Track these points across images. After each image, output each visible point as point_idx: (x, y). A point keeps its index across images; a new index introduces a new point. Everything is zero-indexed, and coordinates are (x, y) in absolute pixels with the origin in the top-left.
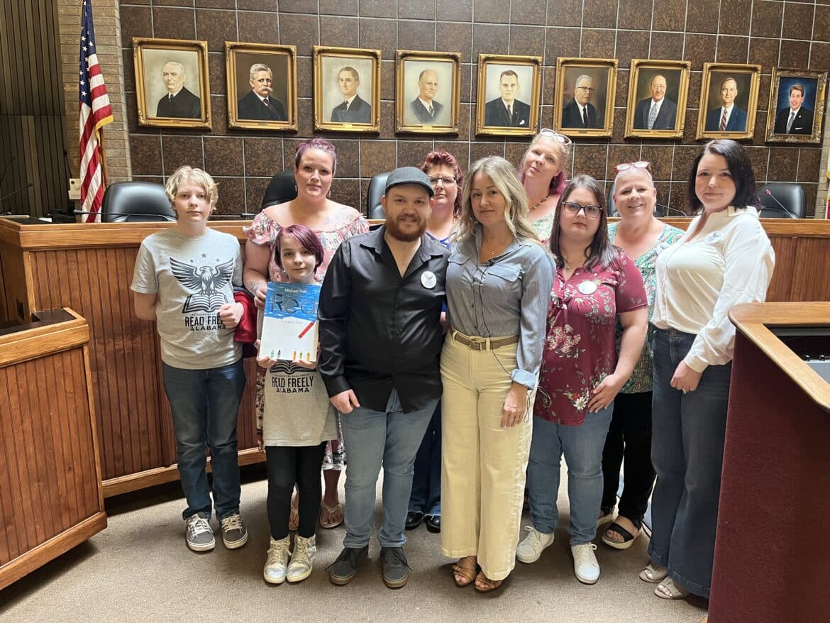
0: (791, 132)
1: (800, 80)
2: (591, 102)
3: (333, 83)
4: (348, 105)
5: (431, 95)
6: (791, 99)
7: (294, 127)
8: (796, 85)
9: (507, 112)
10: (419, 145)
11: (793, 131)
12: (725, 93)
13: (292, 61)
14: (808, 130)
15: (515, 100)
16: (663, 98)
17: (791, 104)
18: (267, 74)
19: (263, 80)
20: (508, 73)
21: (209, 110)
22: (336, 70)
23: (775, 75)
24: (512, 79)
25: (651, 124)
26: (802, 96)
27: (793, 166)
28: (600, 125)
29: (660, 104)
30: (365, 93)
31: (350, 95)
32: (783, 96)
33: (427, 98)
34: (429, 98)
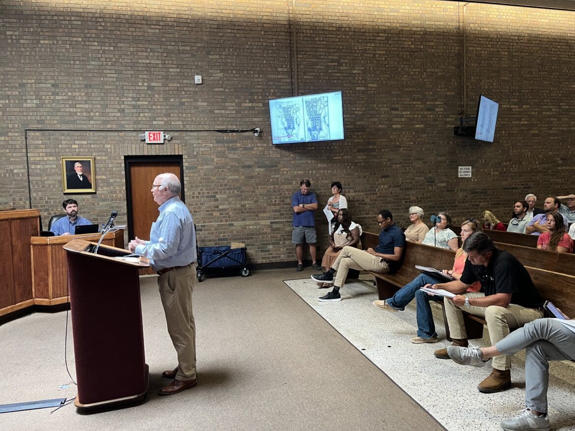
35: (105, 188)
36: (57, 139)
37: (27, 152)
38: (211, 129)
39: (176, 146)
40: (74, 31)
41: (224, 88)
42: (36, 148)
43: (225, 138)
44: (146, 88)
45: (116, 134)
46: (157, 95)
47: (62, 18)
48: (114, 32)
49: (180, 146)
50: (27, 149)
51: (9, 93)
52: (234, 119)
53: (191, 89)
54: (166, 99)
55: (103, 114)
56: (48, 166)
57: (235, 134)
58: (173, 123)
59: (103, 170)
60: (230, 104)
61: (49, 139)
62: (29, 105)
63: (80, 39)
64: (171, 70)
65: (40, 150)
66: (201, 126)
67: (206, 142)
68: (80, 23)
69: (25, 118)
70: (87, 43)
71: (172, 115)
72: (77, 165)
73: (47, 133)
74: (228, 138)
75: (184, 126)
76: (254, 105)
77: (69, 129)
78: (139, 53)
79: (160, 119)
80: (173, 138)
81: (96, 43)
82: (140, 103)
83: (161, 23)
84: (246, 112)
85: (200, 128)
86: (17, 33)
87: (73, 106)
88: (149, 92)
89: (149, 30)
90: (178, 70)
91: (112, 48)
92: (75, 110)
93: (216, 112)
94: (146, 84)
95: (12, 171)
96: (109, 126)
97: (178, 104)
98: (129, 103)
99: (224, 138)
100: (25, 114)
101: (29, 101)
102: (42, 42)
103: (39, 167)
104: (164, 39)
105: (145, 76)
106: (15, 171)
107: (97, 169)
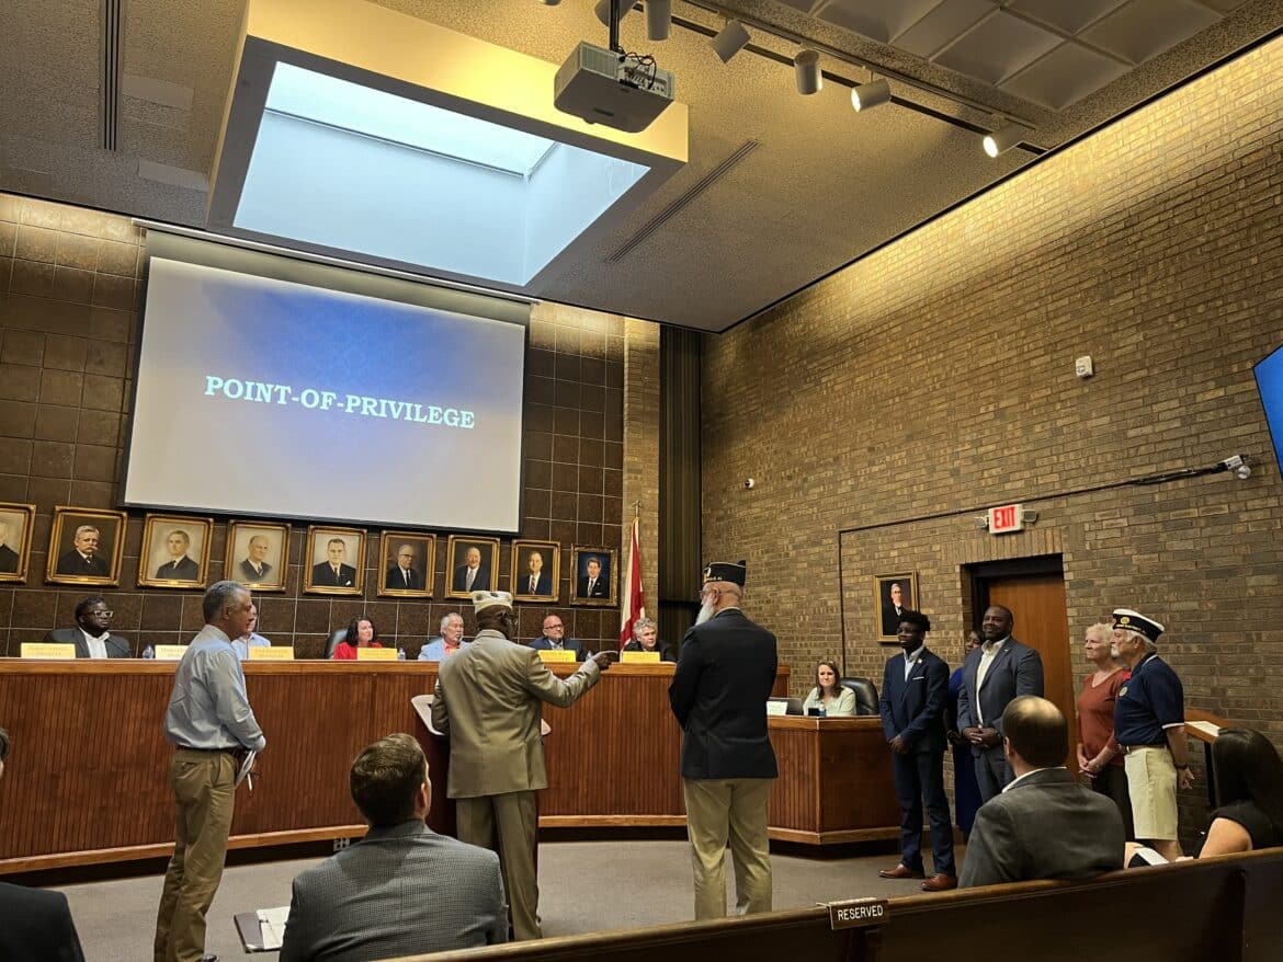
0: (591, 597)
1: (598, 555)
2: (414, 568)
3: (163, 544)
4: (176, 564)
5: (260, 557)
6: (589, 570)
7: (115, 583)
8: (593, 559)
9: (336, 573)
11: (593, 596)
12: (531, 564)
13: (122, 525)
14: (606, 595)
15: (342, 565)
16: (478, 567)
17: (589, 573)
18: (94, 535)
19: (89, 540)
20: (335, 541)
21: (27, 566)
22: (166, 534)
23: (574, 550)
24: (339, 546)
25: (469, 587)
26: (599, 567)
27: (597, 626)
28: (423, 587)
29: (475, 571)
30: (193, 555)
31: (178, 555)
33: (257, 560)
34: (260, 560)
36: (873, 543)
37: (841, 570)
38: (1122, 481)
39: (1049, 532)
40: (892, 345)
41: (1147, 368)
42: (851, 561)
43: (1157, 498)
44: (992, 416)
45: (947, 521)
46: (1011, 425)
47: (878, 330)
48: (944, 324)
49: (1056, 532)
50: (840, 564)
51: (823, 475)
52: (1178, 444)
53: (1075, 393)
54: (1027, 429)
55: (930, 486)
56: (863, 593)
57: (1181, 483)
58: (1041, 482)
59: (930, 596)
60: (1164, 406)
61: (863, 544)
62: (844, 491)
63: (900, 357)
64: (1034, 363)
65: (854, 565)
66: (1098, 477)
67: (1110, 514)
68: (900, 328)
69: (838, 512)
70: (909, 360)
71: (1038, 463)
72: (895, 588)
73: (861, 533)
74: (1164, 498)
75: (1063, 482)
76: (1232, 389)
77: (887, 522)
78: (981, 349)
79: (1017, 476)
80: (1042, 516)
81: (920, 356)
82: (982, 449)
83: (1015, 271)
84: (1210, 416)
85: (1097, 481)
86: (831, 378)
87: (891, 480)
88: (998, 423)
89: (996, 295)
90: (1048, 358)
91: (941, 356)
92: (893, 486)
93: (1131, 433)
94: (991, 408)
95: (826, 603)
96: (938, 508)
97: (1047, 435)
98: (966, 454)
99: (1153, 498)
100: (839, 506)
101: (844, 483)
102: (857, 380)
103: (853, 594)
104: (1020, 302)
105: (990, 392)
106: (829, 603)
107: (923, 595)
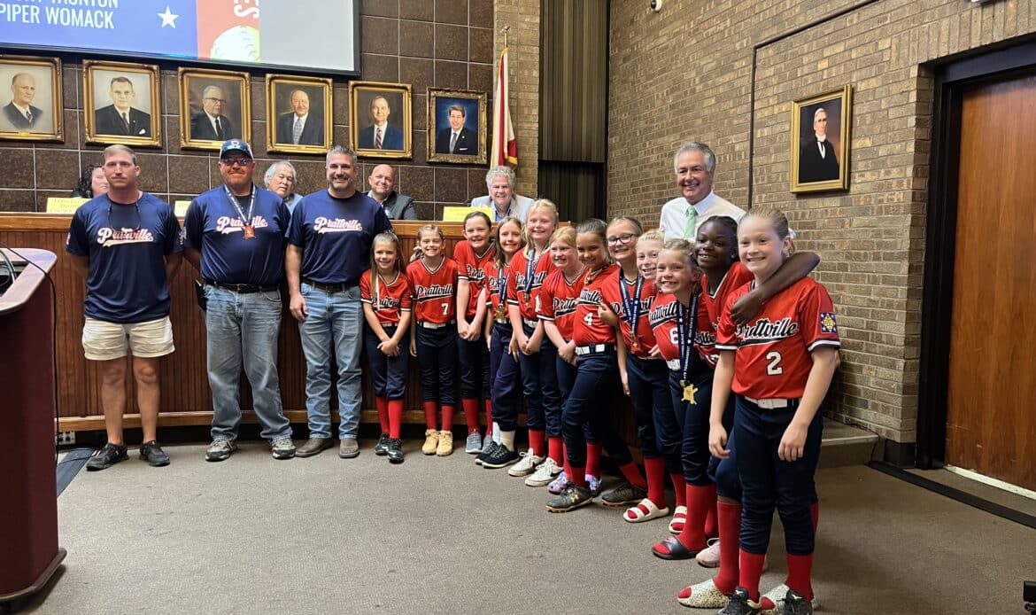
0: (454, 153)
2: (224, 115)
5: (28, 100)
6: (451, 119)
8: (456, 106)
9: (123, 120)
10: (16, 152)
11: (457, 152)
12: (375, 111)
14: (473, 150)
15: (131, 108)
16: (307, 114)
17: (452, 125)
20: (119, 80)
23: (429, 95)
24: (125, 86)
25: (297, 139)
26: (463, 116)
27: (463, 186)
29: (304, 119)
32: (441, 116)
33: (23, 103)
35: (868, 176)
36: (796, 55)
37: (753, 101)
42: (766, 86)
50: (753, 92)
56: (778, 129)
59: (868, 118)
61: (784, 60)
65: (770, 92)
69: (755, 20)
73: (782, 43)
77: (817, 20)
95: (733, 148)
103: (766, 131)
106: (737, 148)
107: (857, 120)
